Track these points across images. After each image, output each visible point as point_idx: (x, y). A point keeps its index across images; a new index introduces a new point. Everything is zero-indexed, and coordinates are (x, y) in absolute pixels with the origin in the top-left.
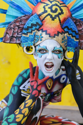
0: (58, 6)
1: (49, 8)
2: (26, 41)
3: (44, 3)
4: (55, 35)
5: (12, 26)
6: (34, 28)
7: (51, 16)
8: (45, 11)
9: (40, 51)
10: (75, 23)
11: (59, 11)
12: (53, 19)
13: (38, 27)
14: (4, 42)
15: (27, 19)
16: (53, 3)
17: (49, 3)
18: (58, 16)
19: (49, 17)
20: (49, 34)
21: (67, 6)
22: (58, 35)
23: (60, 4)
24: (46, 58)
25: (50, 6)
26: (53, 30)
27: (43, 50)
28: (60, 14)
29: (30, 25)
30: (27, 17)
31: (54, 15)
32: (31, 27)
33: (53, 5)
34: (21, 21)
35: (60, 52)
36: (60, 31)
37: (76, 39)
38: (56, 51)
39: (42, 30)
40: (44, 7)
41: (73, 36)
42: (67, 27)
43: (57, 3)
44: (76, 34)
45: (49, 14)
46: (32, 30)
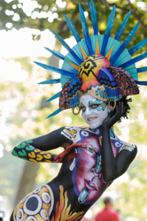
2: (73, 104)
4: (88, 89)
7: (85, 73)
11: (91, 65)
12: (87, 75)
13: (79, 87)
18: (91, 70)
21: (106, 56)
22: (90, 89)
25: (84, 63)
27: (83, 107)
28: (92, 68)
29: (72, 87)
31: (87, 70)
36: (94, 84)
37: (112, 87)
42: (101, 78)
44: (111, 82)
46: (75, 92)
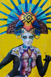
0: (30, 16)
1: (26, 18)
2: (17, 33)
3: (24, 15)
5: (10, 26)
6: (20, 27)
7: (27, 22)
8: (25, 19)
9: (24, 37)
10: (38, 23)
11: (31, 19)
12: (28, 23)
13: (22, 26)
14: (7, 33)
15: (17, 23)
16: (28, 15)
17: (26, 15)
18: (30, 21)
19: (26, 22)
20: (27, 30)
21: (34, 14)
22: (31, 30)
23: (31, 15)
24: (26, 41)
25: (26, 17)
26: (29, 28)
27: (25, 37)
28: (31, 20)
29: (18, 26)
30: (16, 22)
31: (28, 21)
32: (19, 27)
33: (28, 16)
34: (14, 24)
35: (32, 37)
36: (32, 28)
37: (39, 30)
38: (31, 37)
39: (24, 28)
40: (24, 17)
41: (38, 29)
42: (35, 25)
43: (29, 14)
44: (39, 28)
45: (26, 21)
46: (19, 28)
